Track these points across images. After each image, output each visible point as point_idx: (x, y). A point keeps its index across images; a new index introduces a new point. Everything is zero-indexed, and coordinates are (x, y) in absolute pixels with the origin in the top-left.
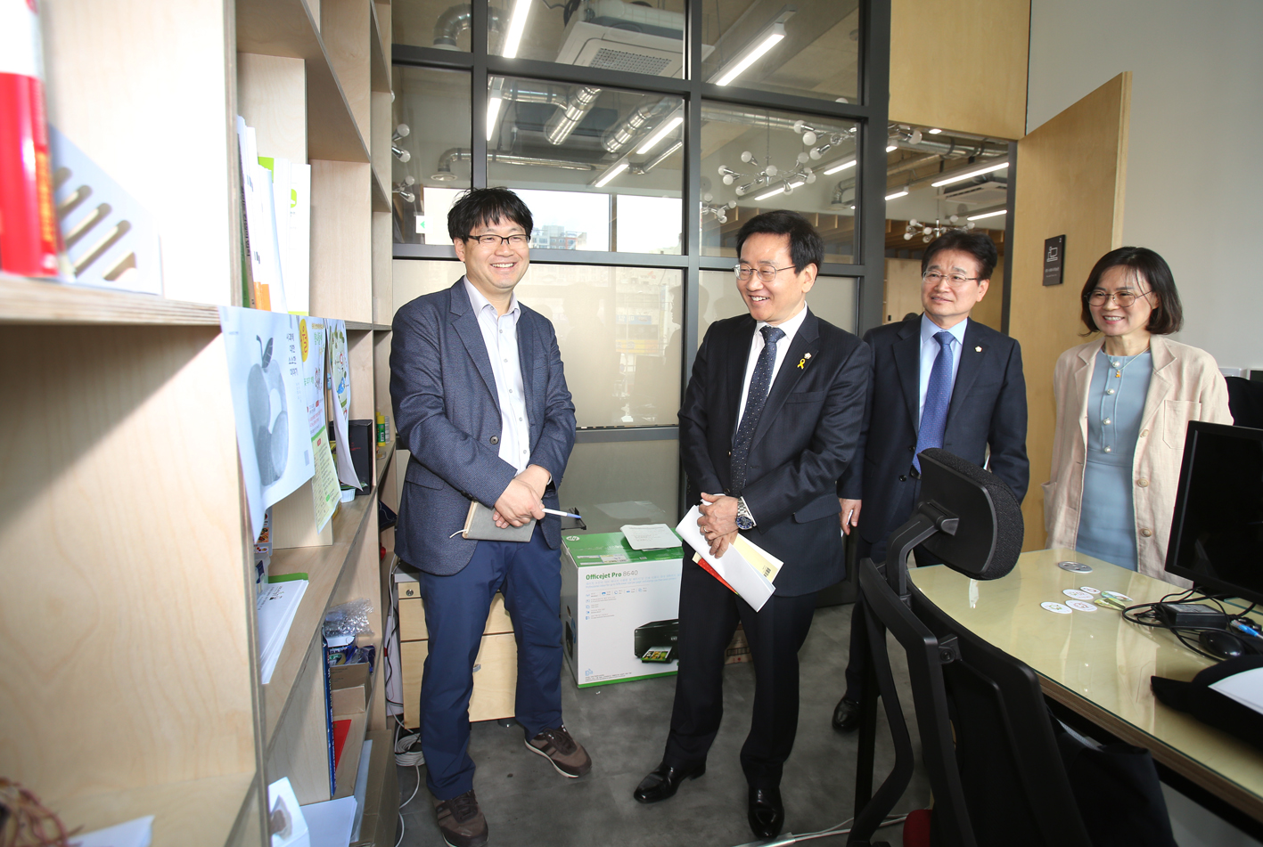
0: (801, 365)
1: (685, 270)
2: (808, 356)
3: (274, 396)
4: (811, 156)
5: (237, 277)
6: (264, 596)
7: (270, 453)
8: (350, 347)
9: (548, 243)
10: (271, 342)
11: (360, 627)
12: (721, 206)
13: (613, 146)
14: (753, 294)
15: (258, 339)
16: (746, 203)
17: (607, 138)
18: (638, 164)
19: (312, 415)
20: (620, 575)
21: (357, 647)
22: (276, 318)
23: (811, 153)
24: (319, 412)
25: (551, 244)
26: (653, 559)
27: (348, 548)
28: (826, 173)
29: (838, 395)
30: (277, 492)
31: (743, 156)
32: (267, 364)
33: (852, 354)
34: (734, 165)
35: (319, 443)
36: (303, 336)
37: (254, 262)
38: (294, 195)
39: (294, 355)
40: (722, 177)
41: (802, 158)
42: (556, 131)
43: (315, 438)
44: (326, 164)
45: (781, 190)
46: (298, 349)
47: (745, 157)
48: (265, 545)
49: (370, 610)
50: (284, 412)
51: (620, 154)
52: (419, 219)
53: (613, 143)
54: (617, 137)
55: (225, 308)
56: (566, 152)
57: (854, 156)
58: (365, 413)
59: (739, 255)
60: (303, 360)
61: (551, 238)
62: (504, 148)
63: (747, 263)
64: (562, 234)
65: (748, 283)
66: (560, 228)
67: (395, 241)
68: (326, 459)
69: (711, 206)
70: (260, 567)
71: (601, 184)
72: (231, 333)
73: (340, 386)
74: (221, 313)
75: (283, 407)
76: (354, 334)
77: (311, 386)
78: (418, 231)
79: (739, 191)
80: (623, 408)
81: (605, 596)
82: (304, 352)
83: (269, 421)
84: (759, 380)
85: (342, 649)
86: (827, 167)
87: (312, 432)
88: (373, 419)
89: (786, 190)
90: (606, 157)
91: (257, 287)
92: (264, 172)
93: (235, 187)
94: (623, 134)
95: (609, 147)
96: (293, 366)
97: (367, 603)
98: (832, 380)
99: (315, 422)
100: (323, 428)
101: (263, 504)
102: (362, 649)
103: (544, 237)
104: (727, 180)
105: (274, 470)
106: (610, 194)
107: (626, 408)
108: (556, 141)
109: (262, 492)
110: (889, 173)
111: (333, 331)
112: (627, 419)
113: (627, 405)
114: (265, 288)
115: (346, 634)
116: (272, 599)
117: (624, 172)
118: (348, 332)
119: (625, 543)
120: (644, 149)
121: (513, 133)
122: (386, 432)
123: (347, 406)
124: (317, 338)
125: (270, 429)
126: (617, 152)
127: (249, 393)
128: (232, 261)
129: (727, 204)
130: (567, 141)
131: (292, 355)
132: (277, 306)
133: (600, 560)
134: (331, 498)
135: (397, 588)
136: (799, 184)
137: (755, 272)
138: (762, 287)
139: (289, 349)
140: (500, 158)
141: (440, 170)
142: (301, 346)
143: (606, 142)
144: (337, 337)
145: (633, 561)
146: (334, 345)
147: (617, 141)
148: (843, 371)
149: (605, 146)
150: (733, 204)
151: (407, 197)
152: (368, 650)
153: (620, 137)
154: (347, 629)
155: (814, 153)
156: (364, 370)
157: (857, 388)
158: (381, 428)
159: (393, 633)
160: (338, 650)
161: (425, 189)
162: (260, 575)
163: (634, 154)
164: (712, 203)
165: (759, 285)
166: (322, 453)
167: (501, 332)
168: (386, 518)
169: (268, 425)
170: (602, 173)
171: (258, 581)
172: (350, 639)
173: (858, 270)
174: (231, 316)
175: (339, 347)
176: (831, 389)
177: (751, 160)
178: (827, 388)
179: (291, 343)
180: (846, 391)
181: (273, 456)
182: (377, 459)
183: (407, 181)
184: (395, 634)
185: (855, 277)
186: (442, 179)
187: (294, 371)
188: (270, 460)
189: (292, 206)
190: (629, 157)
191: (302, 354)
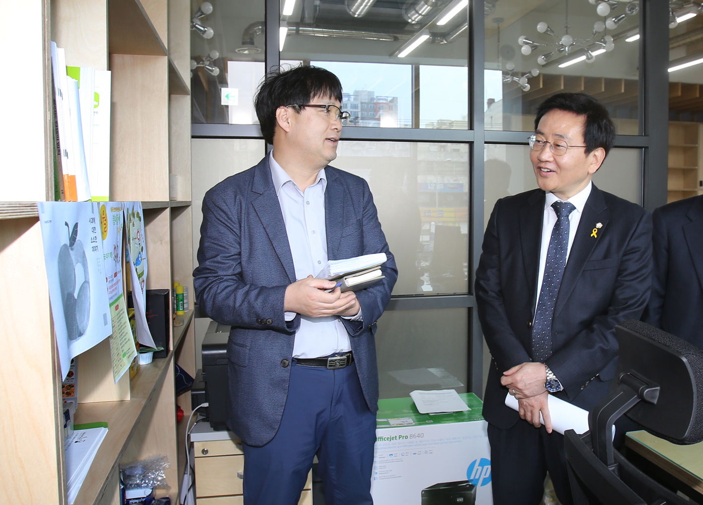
0: (594, 234)
1: (471, 144)
2: (599, 225)
3: (78, 269)
4: (607, 26)
5: (51, 179)
6: (71, 440)
7: (75, 315)
8: (146, 223)
9: (359, 110)
10: (76, 225)
11: (158, 481)
12: (523, 74)
13: (414, 18)
14: (542, 165)
15: (67, 224)
16: (550, 71)
17: (407, 10)
18: (438, 35)
19: (110, 285)
20: (406, 437)
21: (154, 499)
22: (80, 207)
23: (607, 23)
24: (117, 282)
25: (362, 110)
26: (439, 422)
27: (144, 402)
28: (628, 40)
29: (628, 260)
30: (80, 346)
31: (538, 27)
32: (74, 244)
33: (640, 221)
34: (531, 34)
35: (117, 307)
36: (103, 219)
37: (63, 158)
38: (97, 97)
39: (95, 235)
40: (522, 46)
41: (598, 27)
42: (357, 4)
43: (114, 304)
44: (128, 58)
45: (583, 58)
46: (98, 230)
47: (541, 27)
48: (72, 399)
49: (166, 465)
50: (86, 282)
51: (422, 24)
52: (224, 91)
53: (414, 15)
54: (417, 8)
55: (42, 203)
56: (368, 23)
57: (637, 30)
58: (162, 283)
59: (536, 127)
60: (103, 239)
61: (362, 103)
62: (307, 21)
63: (542, 134)
64: (372, 99)
65: (540, 154)
66: (371, 93)
67: (195, 120)
68: (123, 322)
69: (514, 74)
70: (67, 415)
71: (403, 54)
72: (46, 222)
73: (137, 259)
74: (39, 207)
75: (85, 278)
76: (150, 213)
77: (110, 261)
78: (223, 103)
79: (541, 60)
80: (422, 278)
81: (393, 457)
82: (104, 232)
83: (74, 289)
84: (556, 252)
85: (140, 500)
86: (629, 34)
87: (110, 298)
88: (170, 288)
89: (588, 58)
90: (407, 28)
91: (66, 178)
92: (71, 81)
93: (49, 110)
94: (423, 6)
95: (410, 18)
96: (94, 244)
97: (164, 459)
98: (625, 247)
99: (113, 290)
100: (121, 295)
101: (69, 353)
102: (158, 500)
103: (356, 103)
104: (526, 50)
105: (78, 329)
106: (412, 64)
107: (425, 277)
108: (357, 13)
109: (69, 345)
110: (671, 46)
111: (130, 212)
112: (427, 288)
113: (426, 274)
114: (73, 179)
115: (144, 487)
116: (76, 442)
117: (426, 42)
118: (146, 212)
119: (414, 408)
120: (444, 21)
121: (316, 6)
122: (185, 301)
123: (145, 277)
124: (116, 219)
125: (76, 295)
126: (418, 23)
127: (59, 267)
128: (47, 167)
129: (530, 72)
130: (368, 14)
131: (93, 235)
132: (82, 197)
133: (387, 423)
134: (127, 356)
135: (193, 447)
136: (602, 51)
137: (548, 145)
138: (551, 159)
139: (91, 230)
140: (303, 30)
141: (244, 43)
142: (101, 227)
143: (407, 13)
144: (134, 217)
145: (420, 424)
146: (131, 224)
147: (417, 12)
148: (633, 238)
149: (405, 17)
150: (536, 73)
151: (212, 71)
152: (166, 500)
153: (421, 8)
154: (145, 483)
155: (610, 23)
156: (161, 243)
157: (644, 253)
158: (181, 298)
159: (189, 490)
160: (137, 501)
161: (229, 63)
162: (67, 421)
163: (434, 25)
164: (515, 71)
165: (550, 157)
166: (119, 317)
167: (308, 203)
168: (183, 383)
169: (74, 293)
170: (406, 43)
171: (65, 426)
172: (148, 492)
173: (642, 142)
174: (47, 209)
175: (137, 226)
176: (624, 255)
177: (547, 31)
178: (621, 254)
179: (93, 225)
180: (636, 256)
181: (78, 317)
182: (174, 327)
183: (211, 56)
184: (192, 490)
185: (641, 148)
186: (246, 52)
187: (95, 249)
188: (75, 319)
189: (96, 107)
190: (430, 28)
191: (102, 233)
